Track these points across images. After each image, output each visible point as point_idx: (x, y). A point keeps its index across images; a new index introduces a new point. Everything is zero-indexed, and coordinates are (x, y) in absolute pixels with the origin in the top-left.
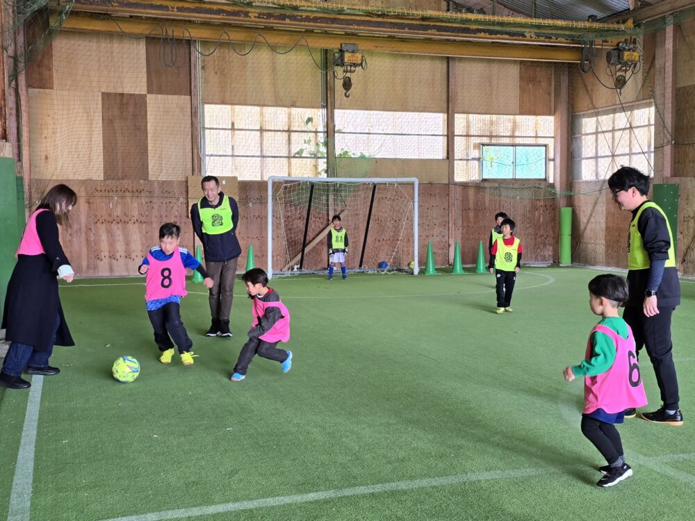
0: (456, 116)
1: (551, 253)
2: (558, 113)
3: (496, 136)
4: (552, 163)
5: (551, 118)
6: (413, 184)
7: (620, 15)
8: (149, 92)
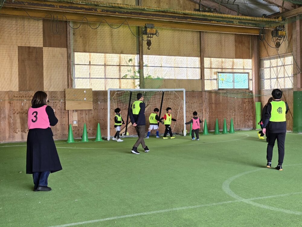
0: (205, 59)
1: (252, 124)
2: (253, 58)
3: (224, 69)
4: (251, 81)
5: (250, 60)
6: (182, 91)
7: (276, 15)
8: (44, 46)
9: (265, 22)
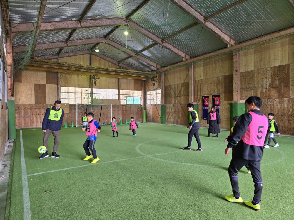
0: (121, 90)
1: (141, 120)
2: (142, 90)
3: (129, 95)
4: (141, 100)
6: (111, 105)
7: (153, 71)
8: (47, 84)
9: (149, 74)
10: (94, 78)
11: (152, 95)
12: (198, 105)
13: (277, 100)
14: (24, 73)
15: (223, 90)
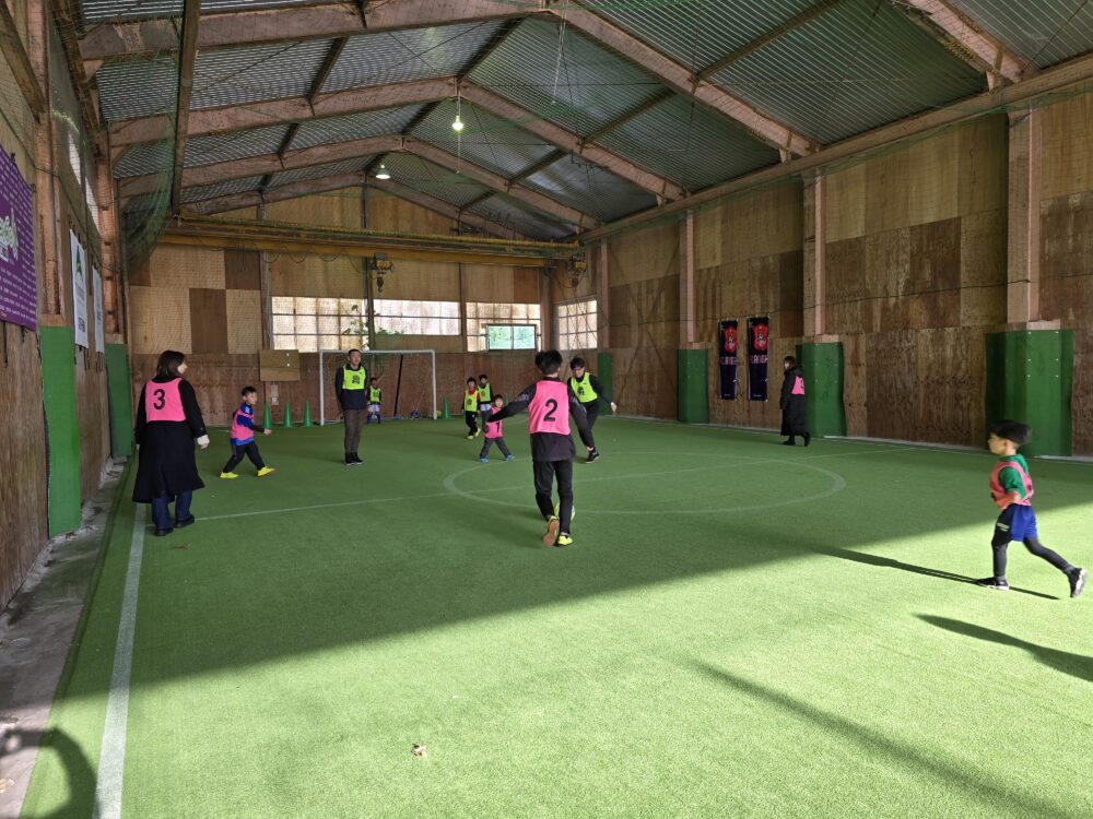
0: (468, 304)
2: (542, 303)
3: (498, 319)
4: (540, 337)
5: (537, 306)
8: (228, 287)
9: (554, 248)
10: (376, 268)
11: (573, 318)
12: (707, 351)
13: (926, 332)
14: (157, 255)
15: (778, 303)
